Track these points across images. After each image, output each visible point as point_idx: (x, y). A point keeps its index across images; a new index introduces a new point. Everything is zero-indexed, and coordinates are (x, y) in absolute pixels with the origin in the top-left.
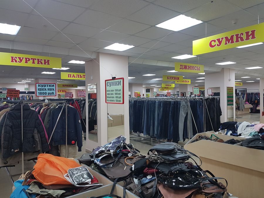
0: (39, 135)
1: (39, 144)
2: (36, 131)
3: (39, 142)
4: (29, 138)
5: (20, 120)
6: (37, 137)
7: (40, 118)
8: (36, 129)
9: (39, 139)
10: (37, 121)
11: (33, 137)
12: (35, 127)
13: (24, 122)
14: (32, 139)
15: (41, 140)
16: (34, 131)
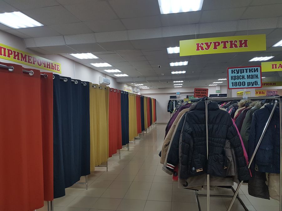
0: (234, 152)
1: (233, 166)
2: (228, 144)
3: (233, 163)
4: (218, 154)
5: (204, 125)
6: (230, 153)
7: (234, 123)
8: (227, 141)
9: (233, 158)
10: (229, 128)
11: (224, 153)
12: (227, 138)
13: (210, 128)
14: (221, 156)
15: (237, 160)
16: (224, 145)
